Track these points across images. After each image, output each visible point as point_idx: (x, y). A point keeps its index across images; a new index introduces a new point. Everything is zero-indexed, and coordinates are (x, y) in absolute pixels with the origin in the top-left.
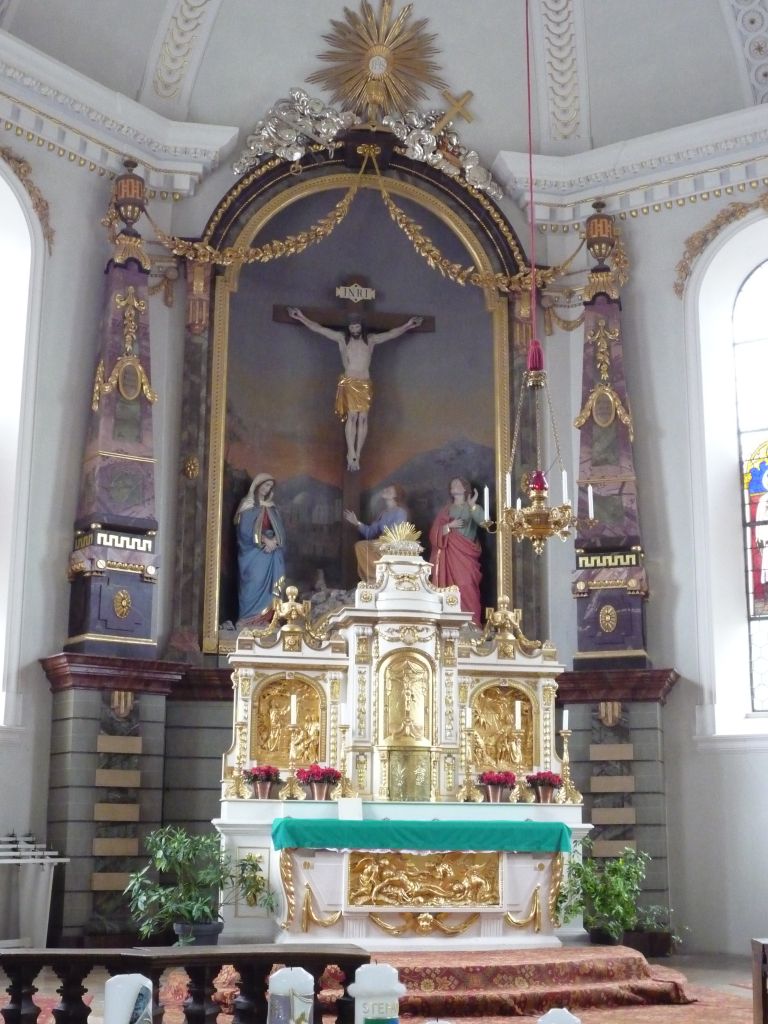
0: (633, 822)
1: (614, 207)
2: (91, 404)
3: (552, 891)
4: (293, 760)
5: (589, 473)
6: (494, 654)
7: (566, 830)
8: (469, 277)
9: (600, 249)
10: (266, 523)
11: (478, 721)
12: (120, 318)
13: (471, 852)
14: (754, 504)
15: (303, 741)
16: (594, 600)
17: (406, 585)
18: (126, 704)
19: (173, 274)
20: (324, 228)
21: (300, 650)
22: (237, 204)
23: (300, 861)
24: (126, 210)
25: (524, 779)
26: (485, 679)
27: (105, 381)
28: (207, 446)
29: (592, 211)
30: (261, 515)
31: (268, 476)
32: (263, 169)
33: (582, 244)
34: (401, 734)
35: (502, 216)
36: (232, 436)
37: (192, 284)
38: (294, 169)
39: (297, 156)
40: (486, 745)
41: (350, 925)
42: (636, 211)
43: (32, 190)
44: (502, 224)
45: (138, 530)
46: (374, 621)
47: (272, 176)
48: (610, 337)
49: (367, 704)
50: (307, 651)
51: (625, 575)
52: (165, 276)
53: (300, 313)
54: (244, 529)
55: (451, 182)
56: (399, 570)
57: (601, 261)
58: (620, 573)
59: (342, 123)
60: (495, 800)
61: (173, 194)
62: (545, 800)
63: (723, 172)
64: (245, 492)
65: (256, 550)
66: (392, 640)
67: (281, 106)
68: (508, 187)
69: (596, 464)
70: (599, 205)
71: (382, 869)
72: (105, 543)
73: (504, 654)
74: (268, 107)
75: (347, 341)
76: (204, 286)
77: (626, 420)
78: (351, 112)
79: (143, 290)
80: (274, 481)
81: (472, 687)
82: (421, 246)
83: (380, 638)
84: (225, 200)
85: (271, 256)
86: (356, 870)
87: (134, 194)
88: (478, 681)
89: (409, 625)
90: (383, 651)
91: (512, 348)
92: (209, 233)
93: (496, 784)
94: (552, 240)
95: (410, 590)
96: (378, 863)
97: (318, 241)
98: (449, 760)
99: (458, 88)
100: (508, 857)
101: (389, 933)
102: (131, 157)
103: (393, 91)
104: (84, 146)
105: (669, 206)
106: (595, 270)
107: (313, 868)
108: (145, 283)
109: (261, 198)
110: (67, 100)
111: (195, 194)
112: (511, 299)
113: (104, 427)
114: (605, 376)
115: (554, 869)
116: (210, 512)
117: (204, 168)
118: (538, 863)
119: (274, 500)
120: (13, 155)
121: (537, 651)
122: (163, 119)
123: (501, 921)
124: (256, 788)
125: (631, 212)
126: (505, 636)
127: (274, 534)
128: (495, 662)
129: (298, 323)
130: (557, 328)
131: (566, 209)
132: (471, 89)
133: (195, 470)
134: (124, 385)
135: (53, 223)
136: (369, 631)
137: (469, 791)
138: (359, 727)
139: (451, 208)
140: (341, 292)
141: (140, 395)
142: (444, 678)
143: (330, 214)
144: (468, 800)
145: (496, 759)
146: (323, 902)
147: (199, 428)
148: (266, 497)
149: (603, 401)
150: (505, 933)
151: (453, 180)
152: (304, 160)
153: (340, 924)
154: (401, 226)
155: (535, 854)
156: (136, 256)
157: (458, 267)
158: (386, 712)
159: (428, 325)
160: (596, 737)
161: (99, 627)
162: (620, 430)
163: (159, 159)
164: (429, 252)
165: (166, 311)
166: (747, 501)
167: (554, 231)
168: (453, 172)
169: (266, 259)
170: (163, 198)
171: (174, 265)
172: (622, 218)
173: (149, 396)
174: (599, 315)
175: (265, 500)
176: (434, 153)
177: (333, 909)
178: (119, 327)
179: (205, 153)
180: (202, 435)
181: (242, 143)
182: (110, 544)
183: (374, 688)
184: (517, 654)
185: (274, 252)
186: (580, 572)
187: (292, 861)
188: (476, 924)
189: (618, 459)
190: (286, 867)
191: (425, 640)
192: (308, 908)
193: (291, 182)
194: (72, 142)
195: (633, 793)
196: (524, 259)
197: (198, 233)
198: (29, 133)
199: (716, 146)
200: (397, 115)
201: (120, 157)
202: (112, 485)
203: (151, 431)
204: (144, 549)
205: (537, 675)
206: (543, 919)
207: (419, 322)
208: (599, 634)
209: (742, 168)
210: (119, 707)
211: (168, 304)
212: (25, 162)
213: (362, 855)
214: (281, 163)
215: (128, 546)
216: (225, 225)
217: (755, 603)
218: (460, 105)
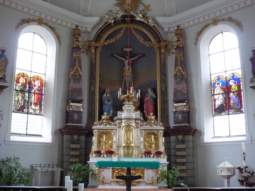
0: (186, 162)
1: (182, 27)
2: (69, 77)
3: (156, 177)
4: (104, 149)
5: (176, 85)
6: (149, 126)
7: (159, 164)
8: (150, 44)
9: (178, 36)
10: (109, 99)
11: (146, 140)
12: (75, 59)
13: (138, 168)
14: (214, 90)
15: (108, 145)
16: (177, 113)
17: (129, 111)
18: (76, 137)
19: (88, 48)
20: (119, 36)
21: (107, 126)
22: (101, 33)
23: (101, 170)
24: (76, 36)
25: (154, 152)
26: (147, 131)
27: (72, 72)
28: (95, 83)
29: (177, 28)
30: (107, 98)
31: (109, 89)
32: (106, 25)
33: (175, 36)
34: (127, 143)
35: (157, 31)
36: (101, 82)
37: (91, 50)
38: (112, 25)
39: (113, 22)
40: (148, 145)
41: (112, 183)
42: (186, 27)
43: (56, 34)
44: (157, 33)
45: (79, 102)
46: (121, 119)
47: (108, 26)
48: (180, 55)
49: (120, 137)
50: (108, 126)
51: (184, 107)
52: (86, 49)
53: (116, 55)
54: (104, 101)
55: (146, 24)
56: (127, 108)
57: (179, 39)
58: (182, 107)
59: (122, 14)
60: (147, 157)
61: (87, 32)
62: (159, 157)
63: (204, 17)
64: (104, 93)
65: (106, 105)
66: (125, 123)
67: (109, 11)
68: (159, 24)
69: (177, 83)
70: (178, 27)
71: (119, 172)
72: (72, 105)
73: (151, 126)
74: (106, 12)
75: (126, 60)
76: (94, 50)
77: (184, 73)
78: (124, 11)
79: (80, 52)
80: (110, 90)
81: (144, 133)
82: (139, 38)
83: (123, 123)
84: (98, 32)
85: (107, 43)
86: (113, 172)
87: (78, 32)
88: (146, 131)
89: (128, 120)
90: (123, 126)
91: (160, 59)
92: (95, 39)
93: (148, 153)
94: (169, 35)
95: (129, 112)
96: (118, 170)
97: (117, 39)
98: (138, 148)
99: (147, 4)
100: (146, 169)
101: (120, 185)
102: (77, 25)
103: (132, 6)
104: (67, 24)
105: (193, 25)
106: (177, 41)
107: (104, 171)
108: (80, 51)
109: (106, 31)
110: (62, 15)
111: (92, 32)
112: (160, 48)
113: (72, 81)
114: (179, 64)
115: (157, 172)
116: (96, 98)
117: (94, 26)
118: (153, 170)
119: (110, 94)
120: (51, 27)
121: (159, 125)
122: (84, 17)
123: (145, 183)
124: (96, 155)
125: (185, 28)
126: (151, 122)
127: (110, 101)
128: (149, 127)
129: (116, 57)
130: (171, 54)
131: (172, 28)
132: (149, 4)
133: (92, 89)
134: (76, 72)
135: (61, 40)
136: (120, 121)
137: (142, 155)
138: (118, 142)
139: (146, 30)
140: (125, 50)
141: (79, 74)
142: (137, 131)
143: (120, 33)
144: (142, 157)
145: (150, 148)
146: (106, 178)
147: (93, 80)
148: (109, 94)
149: (179, 69)
150: (146, 186)
151: (147, 24)
152: (114, 23)
153: (110, 183)
154: (135, 35)
155: (153, 169)
156: (78, 46)
157: (147, 43)
158: (124, 138)
159: (144, 55)
160: (177, 143)
161: (71, 122)
162: (183, 76)
163: (84, 25)
164: (141, 40)
165: (87, 56)
166: (212, 90)
167: (170, 33)
168: (146, 22)
169: (106, 44)
170: (86, 33)
171: (88, 46)
172: (184, 29)
173: (81, 74)
174: (178, 51)
175: (108, 94)
176: (142, 18)
177: (108, 180)
178: (75, 60)
179: (93, 23)
180: (94, 81)
181: (101, 20)
182: (73, 105)
183: (122, 133)
184: (154, 125)
185: (108, 42)
186: (174, 107)
187: (100, 170)
188: (139, 183)
189: (182, 82)
190: (99, 171)
191: (132, 123)
192: (103, 180)
193: (112, 27)
194: (64, 23)
195: (186, 155)
196: (162, 40)
197: (92, 40)
198: (55, 22)
199: (202, 11)
200: (134, 11)
201: (75, 25)
202: (73, 93)
203: (82, 81)
204: (80, 106)
205: (158, 130)
206: (154, 183)
207: (142, 54)
208: (178, 120)
209: (208, 16)
210: (75, 138)
211: (87, 55)
212: (54, 28)
213: (115, 169)
214: (109, 24)
215: (77, 105)
216: (98, 38)
217: (214, 113)
218: (147, 8)
